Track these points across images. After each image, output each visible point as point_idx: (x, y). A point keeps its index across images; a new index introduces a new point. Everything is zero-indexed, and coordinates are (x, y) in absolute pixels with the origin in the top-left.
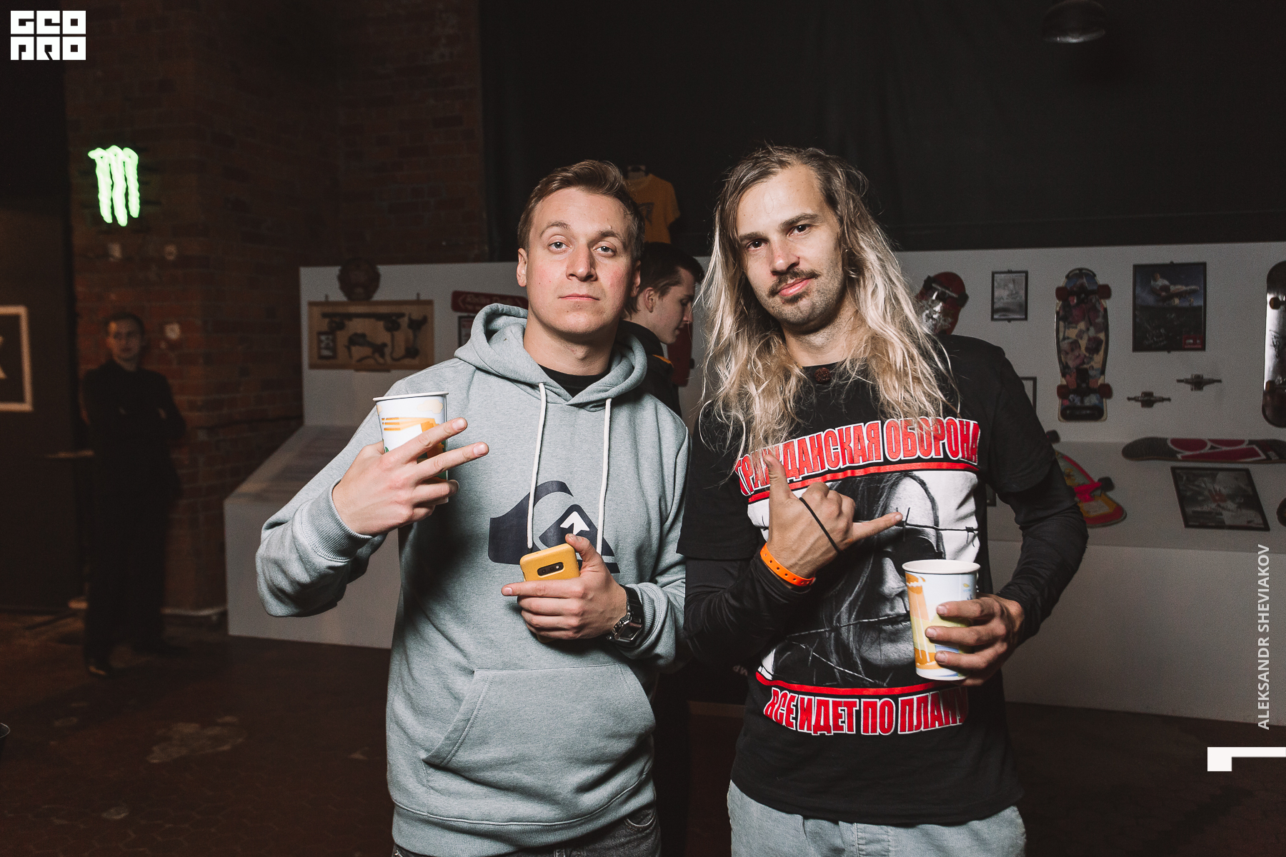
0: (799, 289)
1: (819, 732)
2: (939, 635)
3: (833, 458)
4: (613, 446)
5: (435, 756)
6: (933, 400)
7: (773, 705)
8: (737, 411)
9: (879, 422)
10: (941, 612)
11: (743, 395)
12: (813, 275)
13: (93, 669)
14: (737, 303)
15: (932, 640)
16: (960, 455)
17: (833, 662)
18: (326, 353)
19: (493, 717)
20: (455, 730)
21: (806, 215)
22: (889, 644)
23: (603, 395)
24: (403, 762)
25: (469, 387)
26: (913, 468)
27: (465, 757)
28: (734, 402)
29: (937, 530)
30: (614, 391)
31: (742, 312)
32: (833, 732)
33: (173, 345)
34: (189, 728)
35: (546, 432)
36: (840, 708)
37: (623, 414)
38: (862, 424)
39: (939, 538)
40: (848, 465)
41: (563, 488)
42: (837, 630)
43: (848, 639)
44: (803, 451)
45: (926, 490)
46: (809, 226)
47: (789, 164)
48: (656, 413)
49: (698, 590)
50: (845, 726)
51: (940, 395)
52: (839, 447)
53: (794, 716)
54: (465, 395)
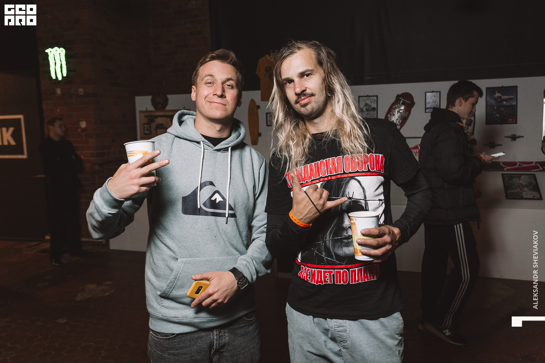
0: (306, 101)
1: (318, 284)
2: (362, 242)
3: (324, 172)
4: (232, 166)
5: (163, 293)
6: (363, 147)
7: (301, 272)
8: (285, 153)
9: (342, 156)
10: (362, 233)
11: (288, 146)
12: (312, 95)
13: (54, 263)
14: (284, 107)
15: (359, 244)
16: (375, 169)
17: (323, 255)
18: (147, 132)
19: (186, 277)
20: (171, 282)
21: (309, 70)
22: (346, 248)
23: (227, 146)
24: (151, 296)
25: (172, 144)
26: (355, 175)
27: (175, 293)
28: (284, 148)
29: (366, 201)
30: (232, 144)
31: (286, 111)
32: (324, 283)
33: (83, 130)
34: (93, 286)
35: (204, 161)
36: (326, 274)
37: (237, 153)
38: (335, 157)
39: (366, 204)
40: (329, 174)
41: (212, 184)
42: (325, 242)
43: (329, 245)
44: (311, 169)
45: (361, 184)
46: (311, 74)
47: (302, 48)
48: (251, 153)
49: (271, 227)
50: (329, 281)
51: (366, 145)
52: (326, 167)
53: (309, 277)
54: (171, 147)
